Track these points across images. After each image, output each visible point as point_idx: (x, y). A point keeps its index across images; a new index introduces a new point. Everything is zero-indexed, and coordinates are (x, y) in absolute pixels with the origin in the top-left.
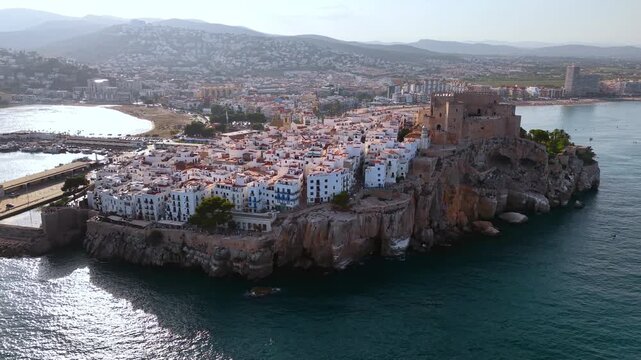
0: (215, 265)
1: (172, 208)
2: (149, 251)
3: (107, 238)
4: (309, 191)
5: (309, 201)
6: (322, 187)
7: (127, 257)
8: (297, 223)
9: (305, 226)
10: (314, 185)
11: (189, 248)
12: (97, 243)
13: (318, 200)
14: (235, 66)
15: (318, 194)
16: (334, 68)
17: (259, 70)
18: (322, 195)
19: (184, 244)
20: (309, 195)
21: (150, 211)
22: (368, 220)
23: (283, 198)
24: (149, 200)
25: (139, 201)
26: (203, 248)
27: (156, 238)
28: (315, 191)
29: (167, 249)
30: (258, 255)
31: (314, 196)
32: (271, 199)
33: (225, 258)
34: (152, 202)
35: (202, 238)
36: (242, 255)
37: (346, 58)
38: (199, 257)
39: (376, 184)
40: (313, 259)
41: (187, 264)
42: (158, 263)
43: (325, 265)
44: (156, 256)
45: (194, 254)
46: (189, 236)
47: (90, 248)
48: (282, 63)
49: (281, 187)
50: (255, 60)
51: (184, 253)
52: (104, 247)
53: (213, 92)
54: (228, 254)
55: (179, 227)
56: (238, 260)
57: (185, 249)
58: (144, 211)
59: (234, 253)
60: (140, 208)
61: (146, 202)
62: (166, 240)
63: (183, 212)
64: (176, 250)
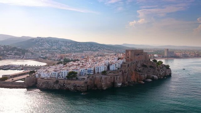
0: (72, 88)
1: (61, 75)
2: (55, 85)
3: (43, 83)
4: (96, 70)
5: (96, 73)
6: (99, 69)
7: (48, 88)
8: (93, 78)
9: (95, 78)
10: (97, 69)
12: (40, 85)
13: (98, 73)
15: (98, 71)
18: (99, 71)
19: (64, 83)
20: (96, 71)
21: (55, 76)
22: (111, 77)
23: (89, 72)
25: (52, 74)
26: (69, 84)
27: (57, 82)
28: (97, 70)
29: (60, 85)
30: (84, 85)
31: (97, 72)
32: (86, 72)
33: (75, 86)
34: (55, 74)
35: (69, 81)
36: (79, 85)
38: (68, 86)
39: (113, 70)
40: (97, 88)
41: (65, 89)
42: (57, 88)
43: (100, 89)
44: (57, 87)
45: (67, 86)
46: (66, 81)
47: (39, 86)
48: (82, 49)
49: (89, 69)
50: (75, 48)
51: (64, 85)
52: (42, 86)
53: (63, 56)
55: (63, 79)
56: (78, 87)
57: (65, 84)
58: (53, 77)
62: (59, 82)
63: (64, 76)
64: (62, 85)
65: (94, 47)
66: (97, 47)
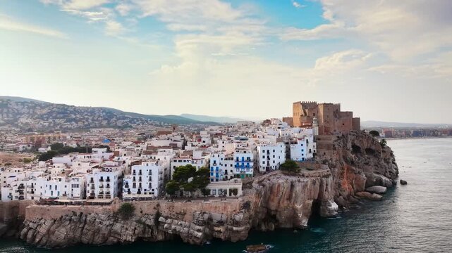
0: (199, 231)
2: (117, 227)
3: (59, 221)
4: (261, 160)
5: (261, 170)
6: (271, 157)
7: (85, 239)
8: (264, 186)
9: (271, 188)
10: (265, 154)
11: (166, 218)
12: (43, 230)
13: (268, 169)
14: (43, 126)
15: (268, 164)
16: (131, 127)
17: (67, 128)
18: (271, 164)
19: (158, 215)
20: (261, 164)
21: (105, 190)
22: (314, 183)
23: (242, 167)
24: (105, 178)
25: (92, 181)
26: (181, 215)
27: (127, 211)
28: (265, 160)
29: (139, 222)
30: (242, 216)
31: (265, 165)
32: (229, 168)
33: (208, 223)
34: (108, 180)
35: (179, 205)
36: (224, 218)
37: (138, 121)
38: (176, 226)
39: (300, 159)
42: (129, 238)
44: (127, 232)
46: (164, 205)
47: (34, 237)
48: (86, 123)
49: (240, 156)
50: (62, 121)
51: (157, 223)
52: (53, 233)
54: (210, 219)
55: (150, 199)
56: (221, 223)
57: (161, 219)
58: (97, 192)
59: (217, 216)
60: (93, 188)
61: (102, 180)
62: (137, 212)
63: (145, 186)
64: (150, 222)
65: (118, 119)
66: (124, 118)
